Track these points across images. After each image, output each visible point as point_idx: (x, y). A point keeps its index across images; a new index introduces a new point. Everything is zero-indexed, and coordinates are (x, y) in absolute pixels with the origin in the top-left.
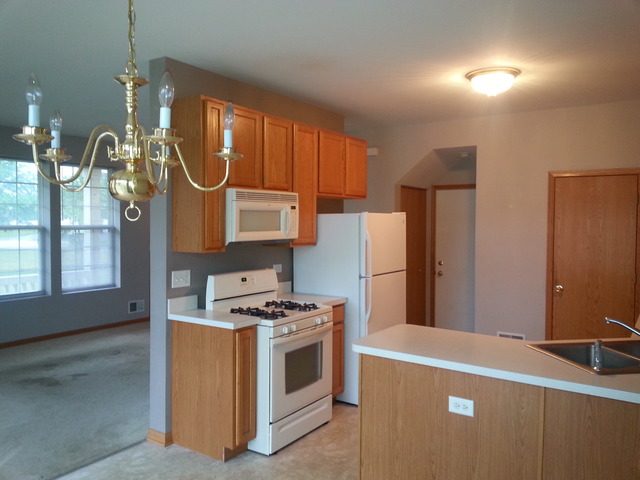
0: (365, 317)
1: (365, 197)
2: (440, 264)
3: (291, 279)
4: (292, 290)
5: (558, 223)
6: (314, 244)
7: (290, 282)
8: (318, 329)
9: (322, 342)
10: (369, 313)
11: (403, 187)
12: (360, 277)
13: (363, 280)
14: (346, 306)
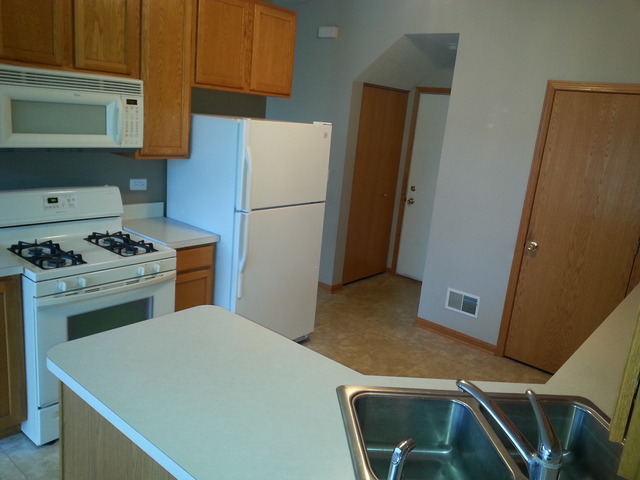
0: (239, 265)
1: (288, 95)
2: (413, 189)
3: (164, 200)
4: (165, 215)
5: (548, 155)
6: (187, 155)
7: (162, 203)
8: (142, 282)
9: (153, 298)
10: (243, 259)
11: (366, 85)
12: (236, 211)
13: (239, 215)
14: (219, 246)
